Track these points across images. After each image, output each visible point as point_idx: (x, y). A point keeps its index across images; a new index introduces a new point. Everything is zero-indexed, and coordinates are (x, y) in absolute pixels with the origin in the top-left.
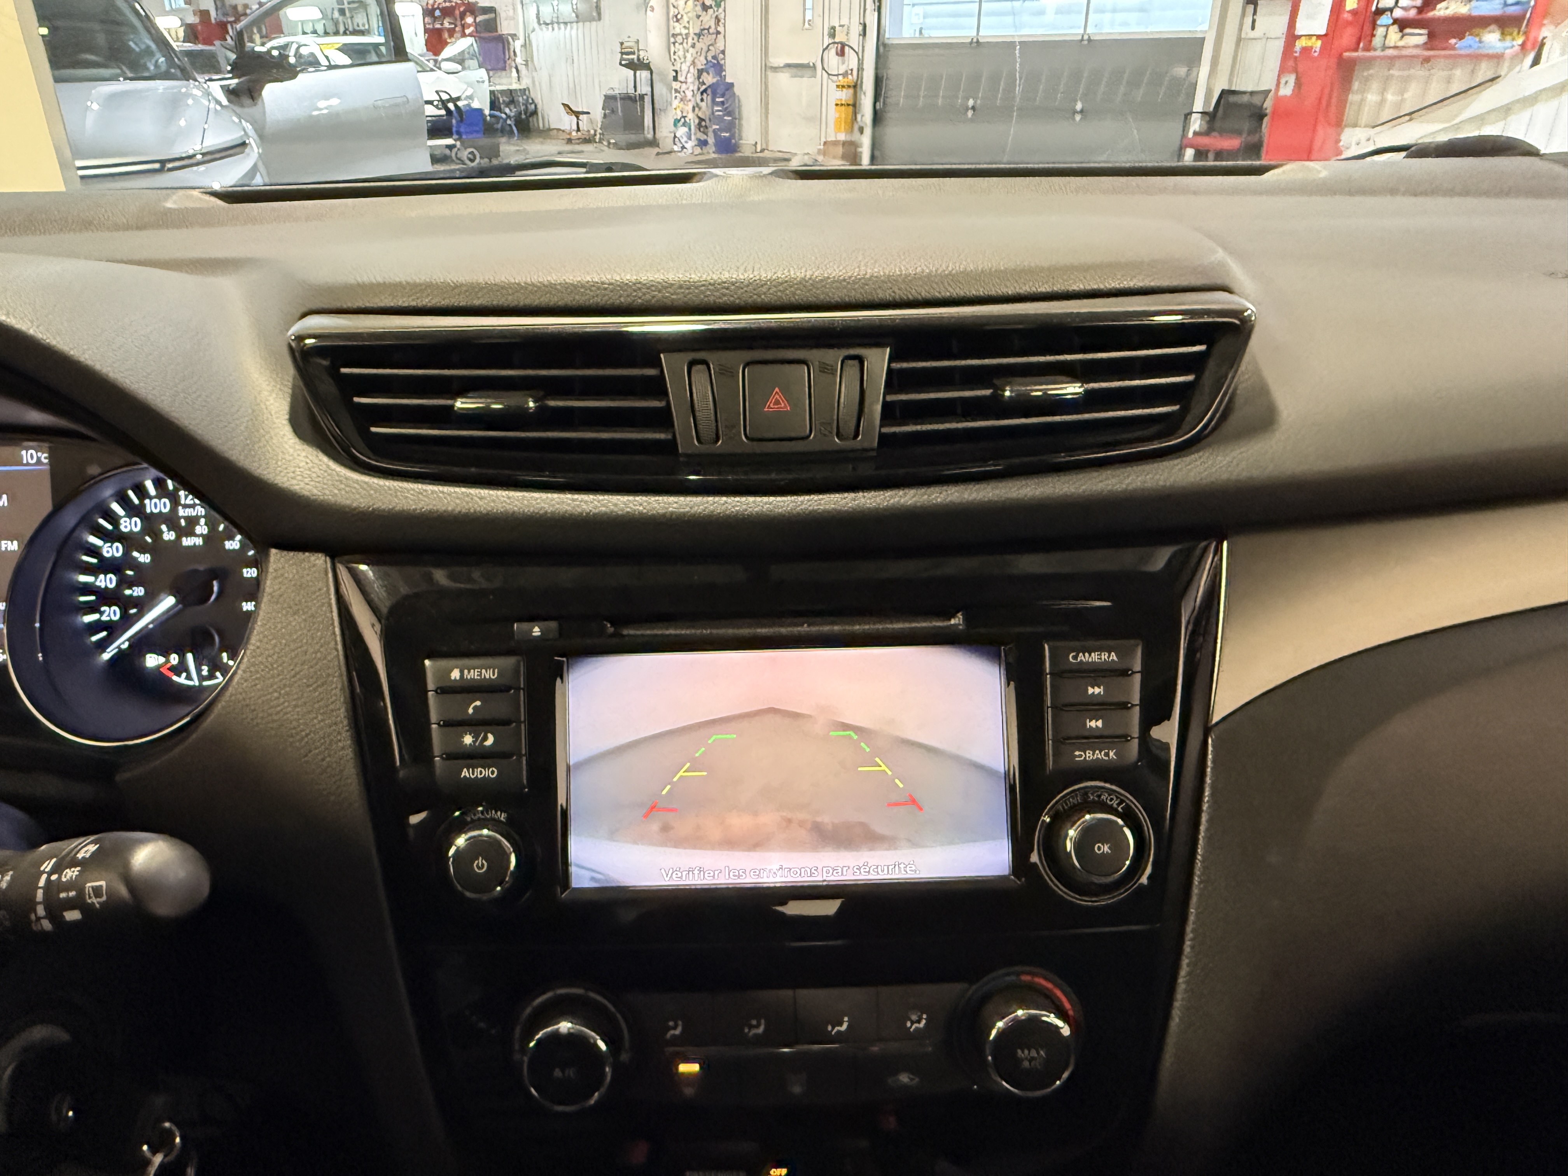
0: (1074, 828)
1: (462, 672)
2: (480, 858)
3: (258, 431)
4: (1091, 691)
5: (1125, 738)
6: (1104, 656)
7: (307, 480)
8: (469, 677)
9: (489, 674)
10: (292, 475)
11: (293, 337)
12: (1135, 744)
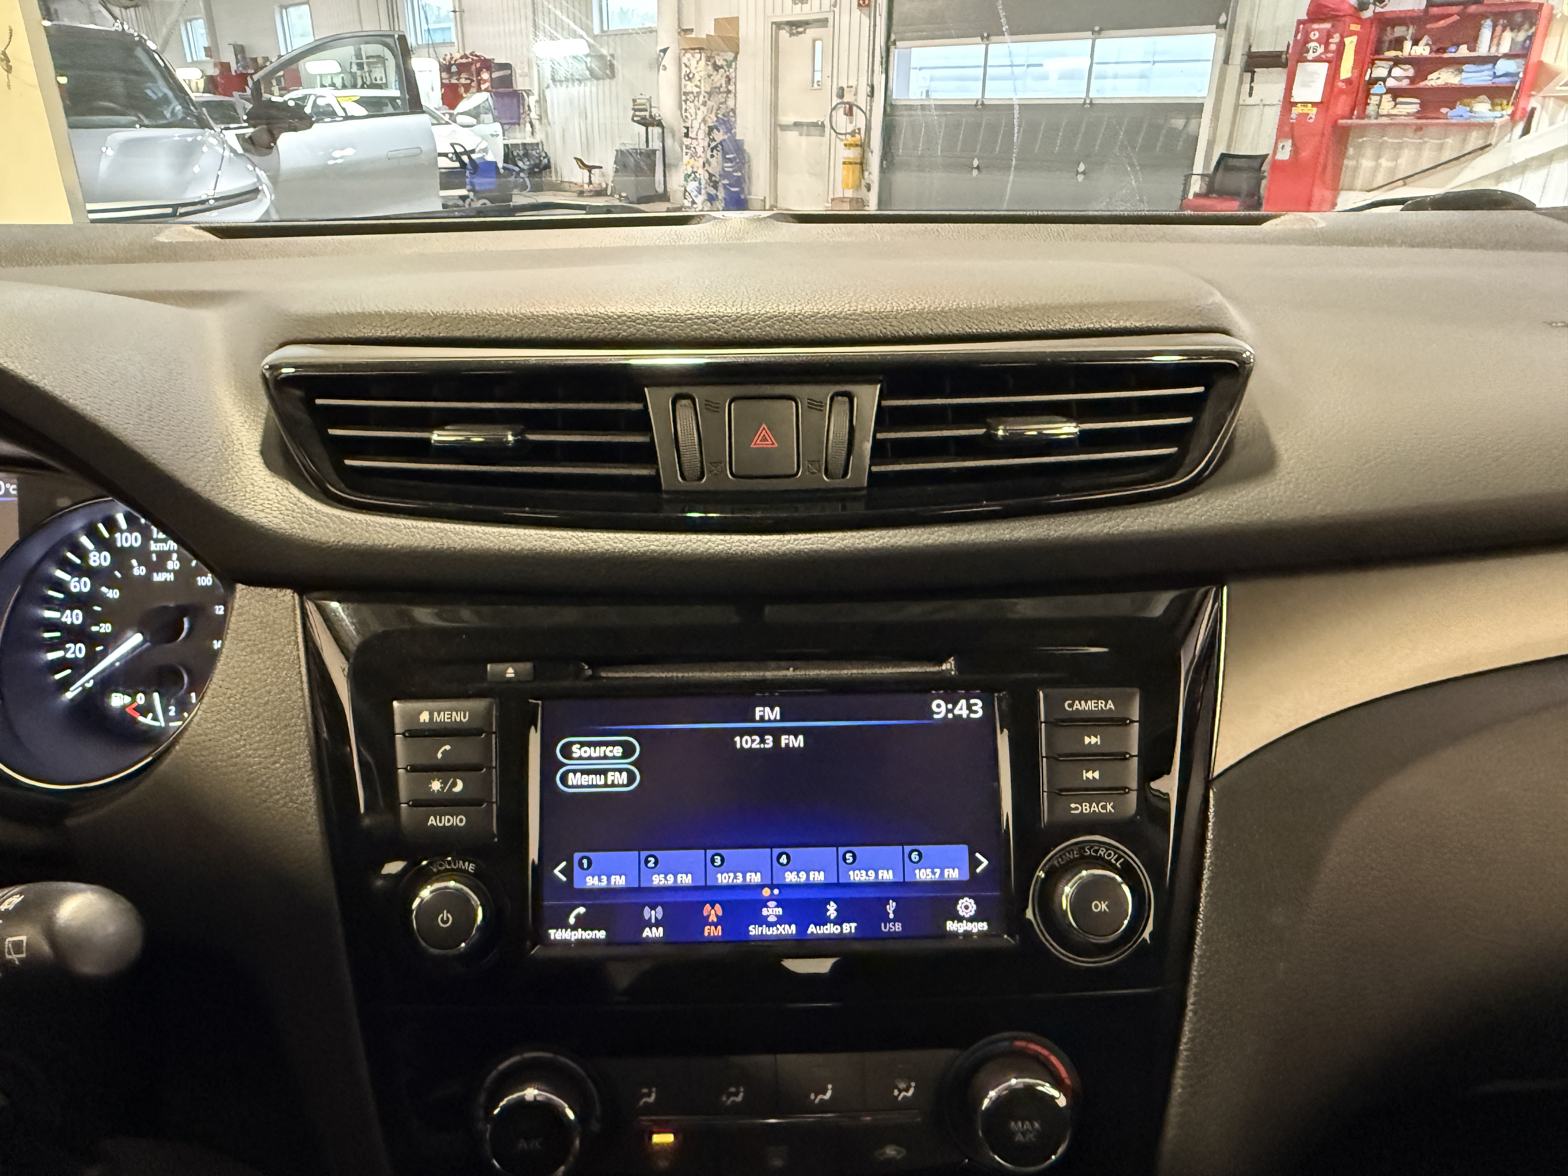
0: (1070, 884)
1: (431, 715)
2: (445, 912)
3: (227, 462)
4: (1087, 740)
5: (1124, 790)
6: (1101, 704)
7: (275, 514)
8: (438, 720)
9: (460, 717)
10: (261, 508)
11: (267, 367)
12: (1133, 796)
